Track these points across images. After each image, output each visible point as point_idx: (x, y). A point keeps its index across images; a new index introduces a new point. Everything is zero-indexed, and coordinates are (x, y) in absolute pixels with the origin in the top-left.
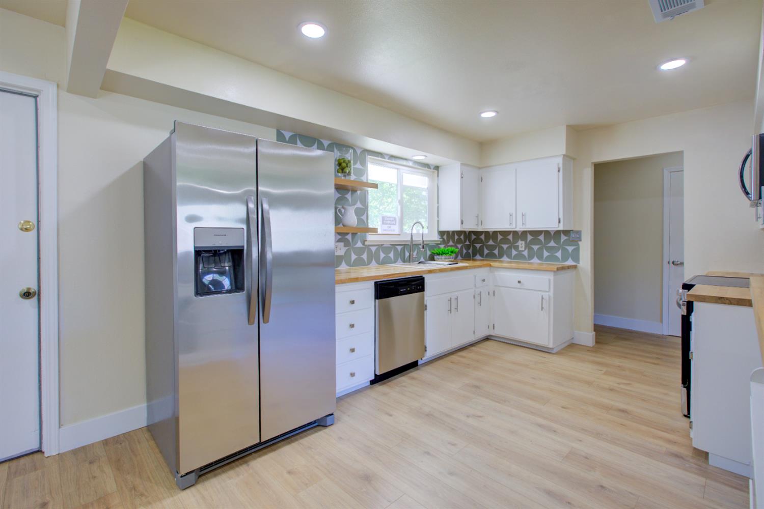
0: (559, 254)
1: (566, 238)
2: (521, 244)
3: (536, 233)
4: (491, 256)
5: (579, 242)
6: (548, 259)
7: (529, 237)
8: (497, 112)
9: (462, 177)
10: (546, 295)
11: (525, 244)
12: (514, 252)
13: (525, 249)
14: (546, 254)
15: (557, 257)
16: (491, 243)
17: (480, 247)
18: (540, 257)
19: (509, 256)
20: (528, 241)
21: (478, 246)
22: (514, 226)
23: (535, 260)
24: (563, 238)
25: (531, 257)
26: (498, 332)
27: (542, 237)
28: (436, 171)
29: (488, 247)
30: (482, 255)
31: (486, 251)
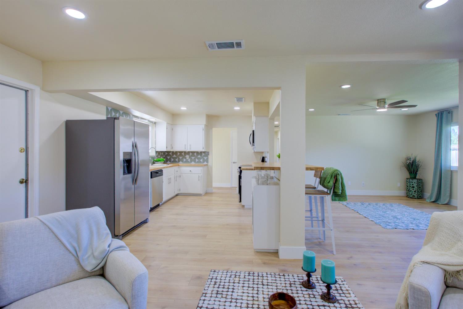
0: (202, 160)
1: (204, 154)
2: (187, 157)
3: (193, 152)
4: (174, 162)
5: (209, 156)
6: (198, 162)
7: (191, 154)
8: (187, 108)
9: (167, 129)
10: (200, 175)
11: (189, 156)
12: (184, 160)
13: (189, 158)
14: (197, 160)
15: (201, 162)
16: (175, 156)
17: (170, 158)
18: (195, 162)
19: (183, 162)
20: (190, 155)
21: (169, 157)
22: (186, 150)
23: (193, 163)
24: (203, 154)
25: (191, 162)
26: (182, 192)
27: (195, 154)
28: (154, 125)
29: (173, 158)
30: (170, 161)
31: (172, 160)
